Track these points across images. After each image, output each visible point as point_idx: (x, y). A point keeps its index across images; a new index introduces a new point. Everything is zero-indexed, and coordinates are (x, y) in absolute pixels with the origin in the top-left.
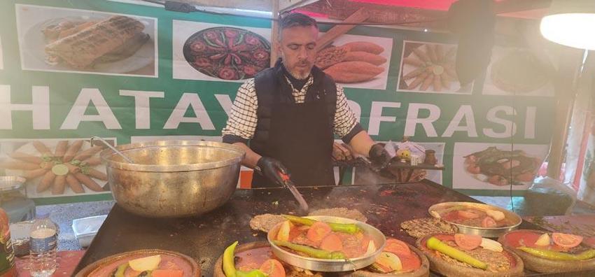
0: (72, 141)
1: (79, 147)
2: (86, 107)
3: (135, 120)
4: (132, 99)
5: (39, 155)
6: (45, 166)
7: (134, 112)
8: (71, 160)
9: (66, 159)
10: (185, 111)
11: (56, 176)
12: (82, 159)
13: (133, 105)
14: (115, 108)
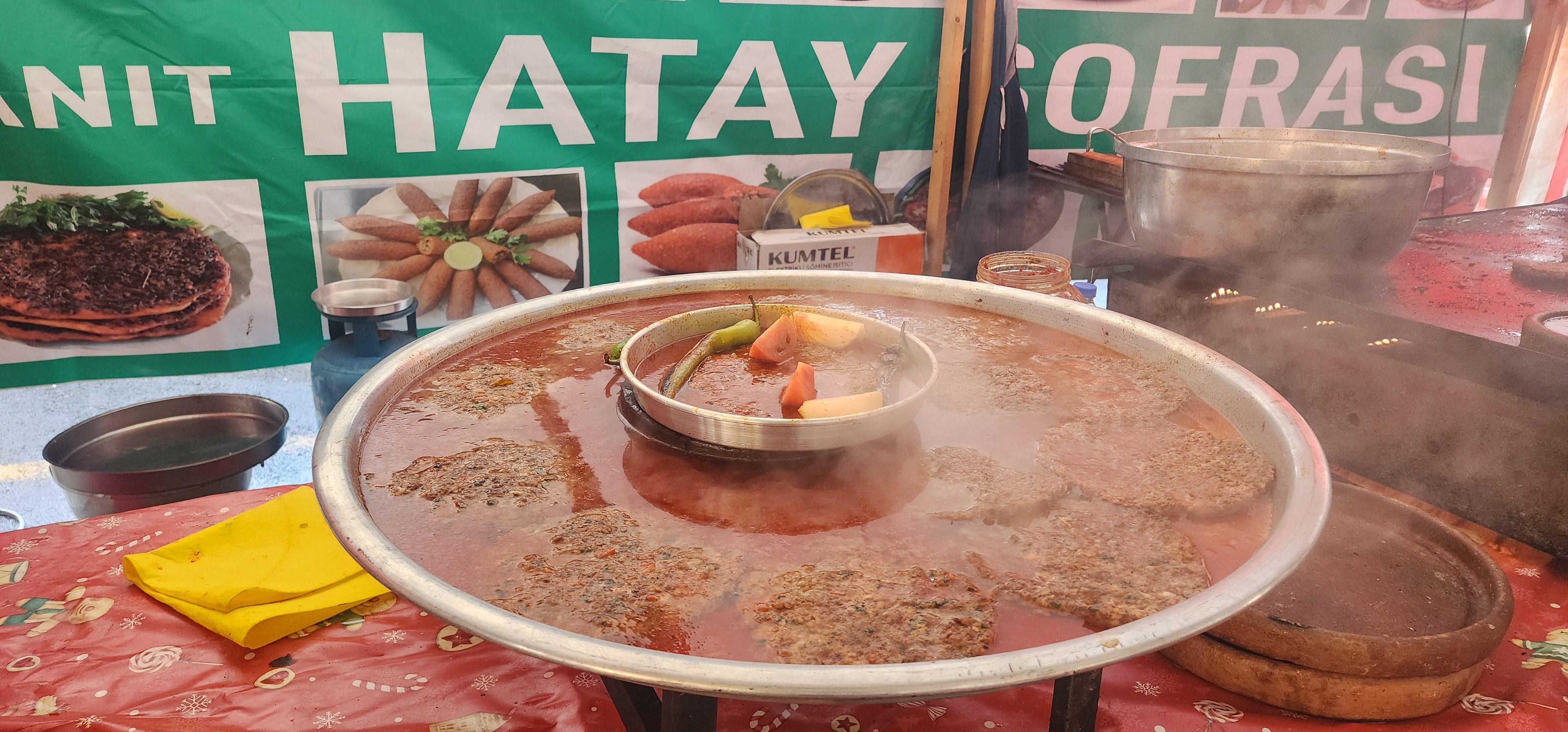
0: (489, 180)
1: (503, 194)
2: (511, 87)
3: (624, 118)
4: (620, 61)
5: (412, 220)
6: (427, 247)
7: (622, 98)
8: (487, 231)
9: (477, 228)
10: (740, 90)
11: (455, 271)
12: (511, 227)
13: (621, 80)
14: (581, 89)
